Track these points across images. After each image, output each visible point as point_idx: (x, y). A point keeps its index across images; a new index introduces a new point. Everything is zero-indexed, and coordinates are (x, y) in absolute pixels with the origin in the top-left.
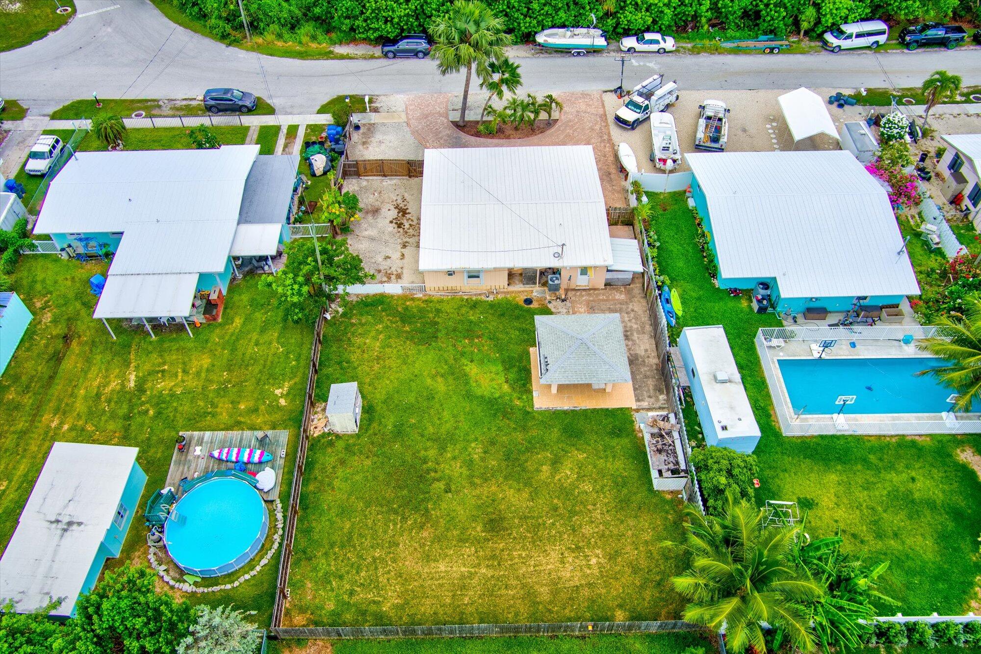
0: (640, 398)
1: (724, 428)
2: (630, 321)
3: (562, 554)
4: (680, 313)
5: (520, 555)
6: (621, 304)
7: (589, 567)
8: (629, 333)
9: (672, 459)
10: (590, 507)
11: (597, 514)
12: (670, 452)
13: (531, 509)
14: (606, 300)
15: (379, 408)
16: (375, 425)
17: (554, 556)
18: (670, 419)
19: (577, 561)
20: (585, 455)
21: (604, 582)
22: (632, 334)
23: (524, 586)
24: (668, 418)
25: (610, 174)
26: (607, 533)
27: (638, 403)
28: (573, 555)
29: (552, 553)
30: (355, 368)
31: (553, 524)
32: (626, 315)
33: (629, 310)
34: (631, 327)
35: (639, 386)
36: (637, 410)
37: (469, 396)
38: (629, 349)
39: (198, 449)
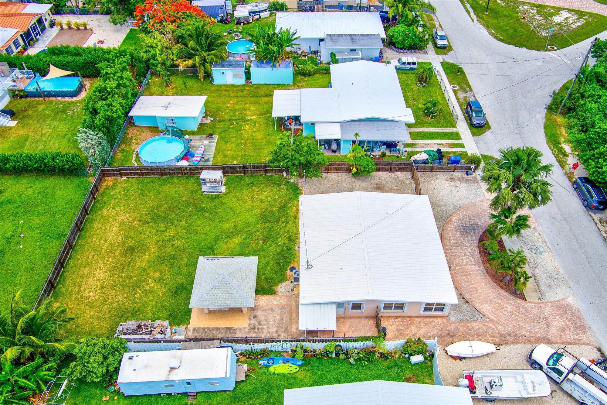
0: (196, 331)
1: (131, 358)
2: (269, 332)
3: (102, 280)
4: (272, 369)
5: (109, 261)
6: (286, 328)
7: (89, 292)
8: (256, 330)
9: (129, 331)
10: (125, 296)
11: (120, 298)
12: (136, 331)
13: (134, 267)
14: (291, 318)
15: (218, 200)
16: (207, 200)
17: (102, 276)
18: (160, 335)
19: (95, 286)
20: (161, 295)
21: (78, 299)
22: (255, 332)
23: (92, 262)
24: (161, 334)
25: (451, 336)
26: (106, 303)
27: (192, 329)
28: (99, 285)
29: (104, 275)
30: (247, 190)
31: (122, 276)
32: (274, 330)
33: (280, 333)
34: (263, 333)
35: (206, 332)
36: (186, 329)
37: (218, 239)
38: (241, 329)
39: (207, 142)
